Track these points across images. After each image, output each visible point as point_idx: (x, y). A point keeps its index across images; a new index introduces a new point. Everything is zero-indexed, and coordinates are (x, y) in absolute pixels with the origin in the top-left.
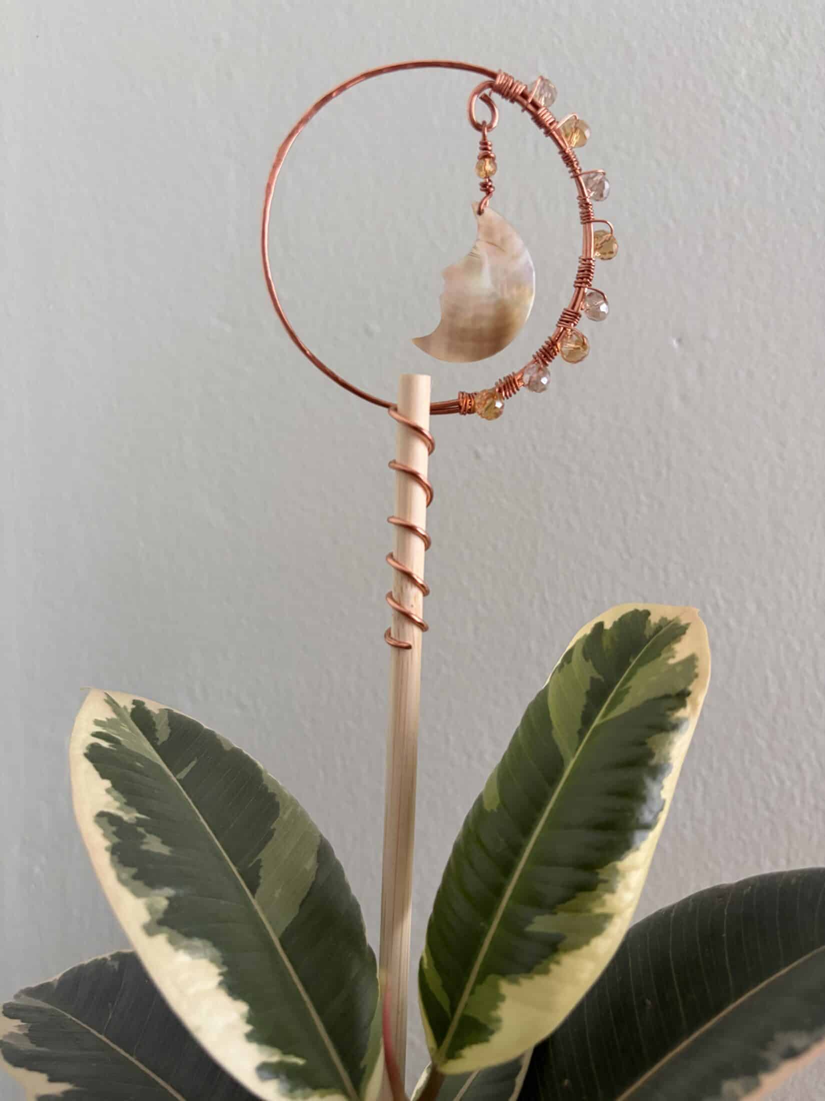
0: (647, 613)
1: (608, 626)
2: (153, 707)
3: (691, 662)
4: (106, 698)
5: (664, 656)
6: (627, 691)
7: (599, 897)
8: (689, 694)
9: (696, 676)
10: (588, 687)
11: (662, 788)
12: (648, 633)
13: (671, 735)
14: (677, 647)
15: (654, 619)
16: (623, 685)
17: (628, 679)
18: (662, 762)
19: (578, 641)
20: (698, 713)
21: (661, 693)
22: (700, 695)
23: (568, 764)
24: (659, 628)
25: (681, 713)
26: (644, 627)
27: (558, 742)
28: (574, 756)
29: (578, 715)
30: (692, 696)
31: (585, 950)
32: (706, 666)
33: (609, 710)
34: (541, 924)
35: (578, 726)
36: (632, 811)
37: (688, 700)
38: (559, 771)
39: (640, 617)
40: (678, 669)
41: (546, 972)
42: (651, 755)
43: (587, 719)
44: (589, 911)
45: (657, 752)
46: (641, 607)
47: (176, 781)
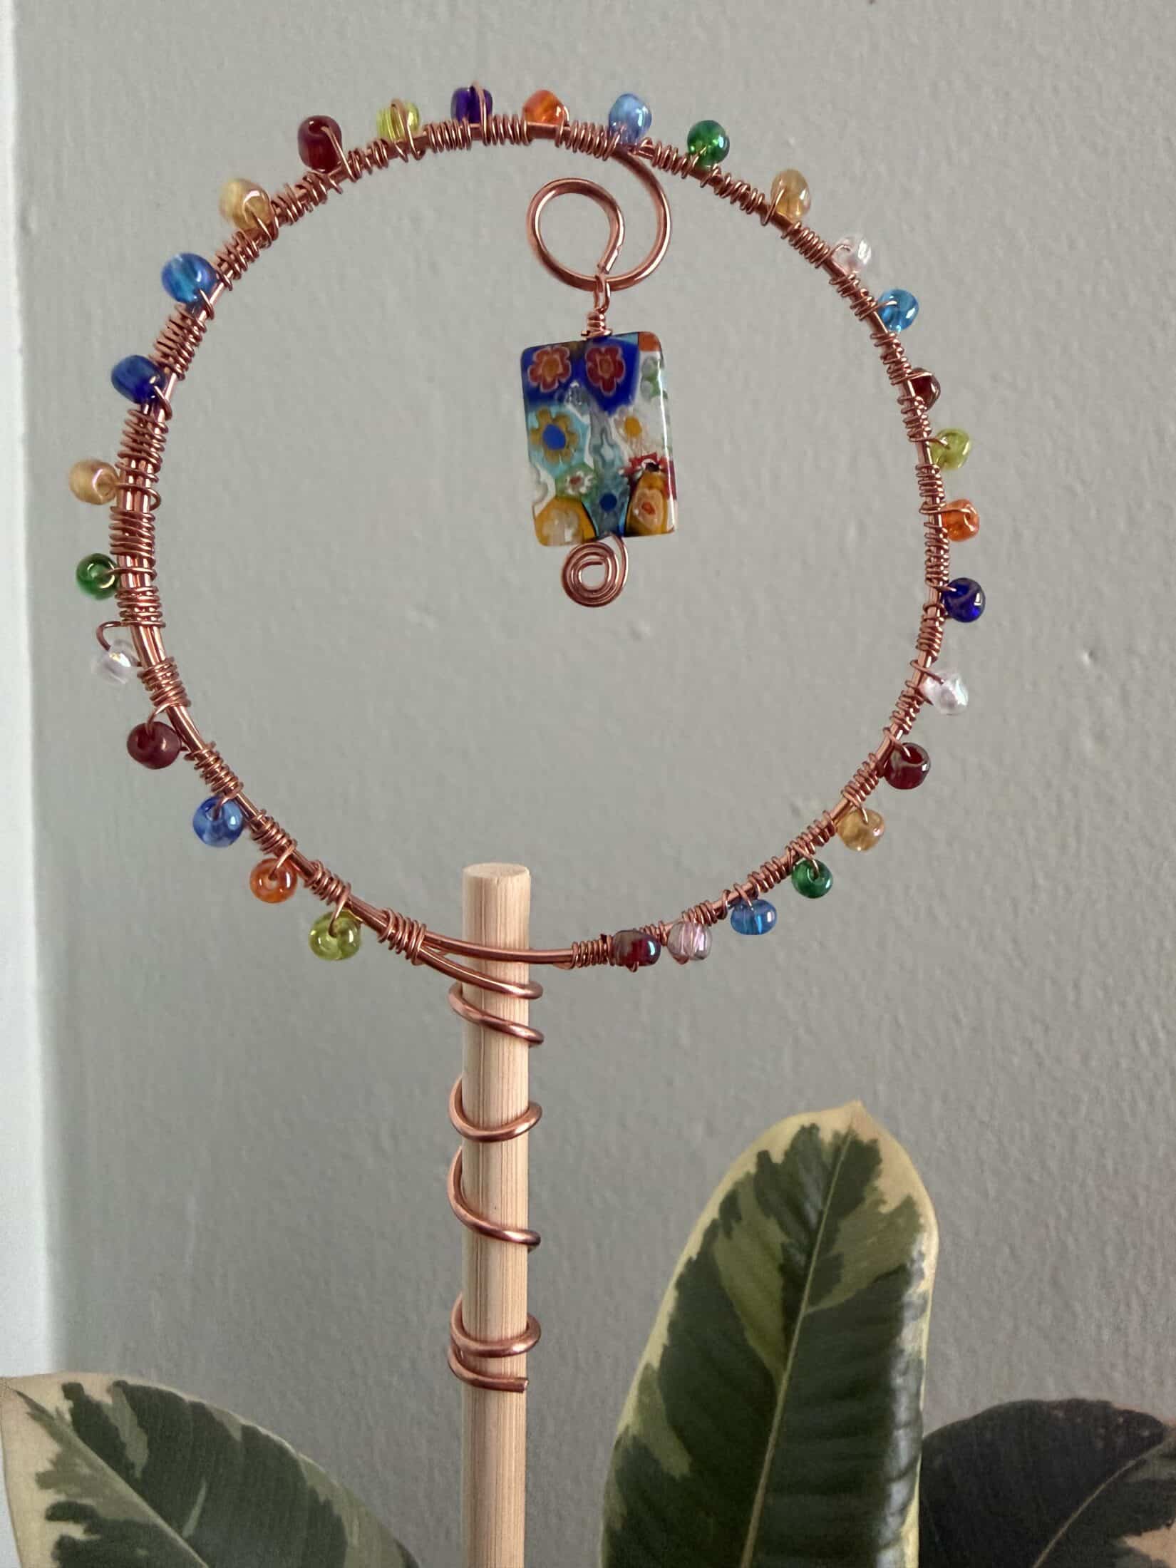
2: (97, 1387)
4: (29, 1410)
23: (780, 1384)
28: (785, 1369)
47: (181, 1542)
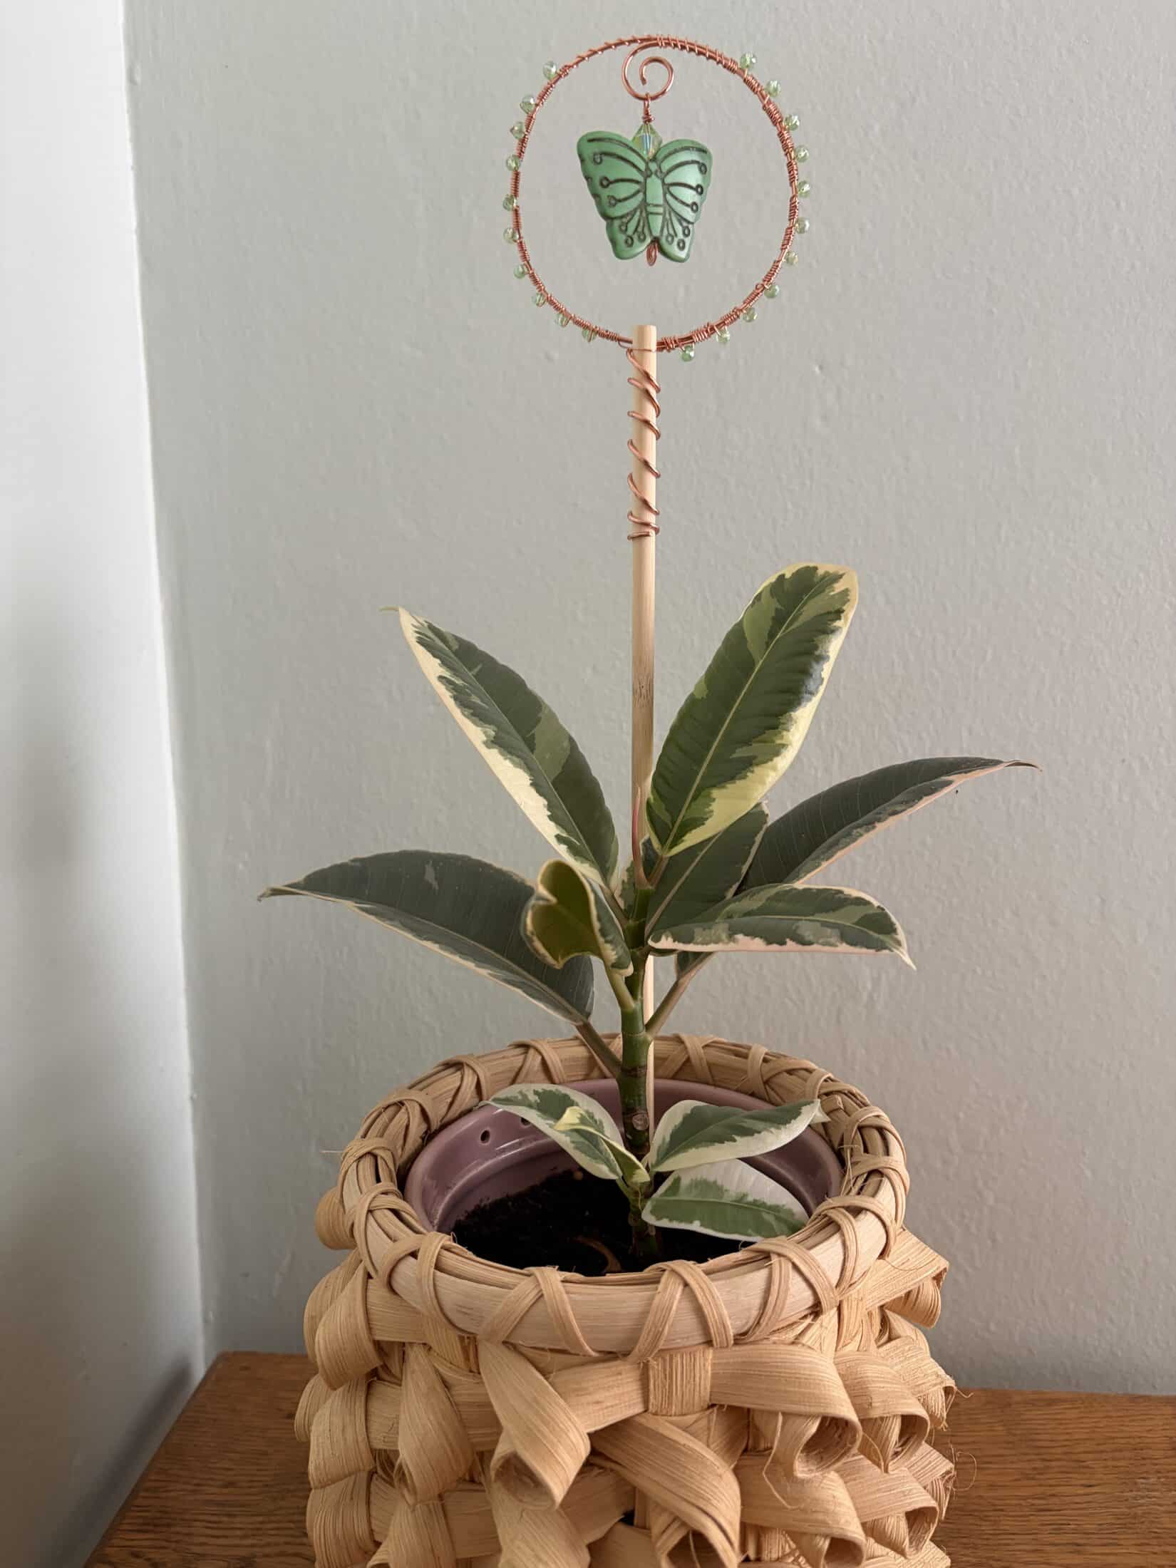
0: (816, 569)
1: (788, 576)
3: (845, 592)
5: (827, 591)
6: (801, 614)
7: (780, 733)
8: (843, 611)
9: (849, 600)
10: (773, 615)
11: (822, 670)
12: (816, 580)
13: (830, 636)
14: (836, 585)
15: (821, 572)
16: (799, 610)
17: (802, 607)
18: (824, 653)
19: (766, 588)
20: (848, 624)
21: (826, 611)
22: (850, 613)
23: (758, 663)
24: (823, 577)
25: (837, 623)
26: (813, 577)
27: (751, 650)
28: (762, 658)
29: (766, 634)
30: (845, 613)
31: (770, 764)
32: (855, 596)
33: (787, 628)
34: (741, 753)
35: (766, 639)
36: (803, 681)
37: (842, 615)
38: (752, 669)
39: (812, 571)
40: (837, 597)
41: (745, 777)
42: (816, 648)
43: (772, 635)
44: (773, 742)
45: (820, 645)
46: (811, 565)
